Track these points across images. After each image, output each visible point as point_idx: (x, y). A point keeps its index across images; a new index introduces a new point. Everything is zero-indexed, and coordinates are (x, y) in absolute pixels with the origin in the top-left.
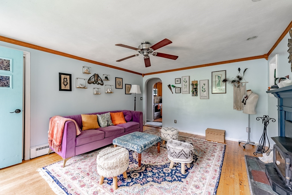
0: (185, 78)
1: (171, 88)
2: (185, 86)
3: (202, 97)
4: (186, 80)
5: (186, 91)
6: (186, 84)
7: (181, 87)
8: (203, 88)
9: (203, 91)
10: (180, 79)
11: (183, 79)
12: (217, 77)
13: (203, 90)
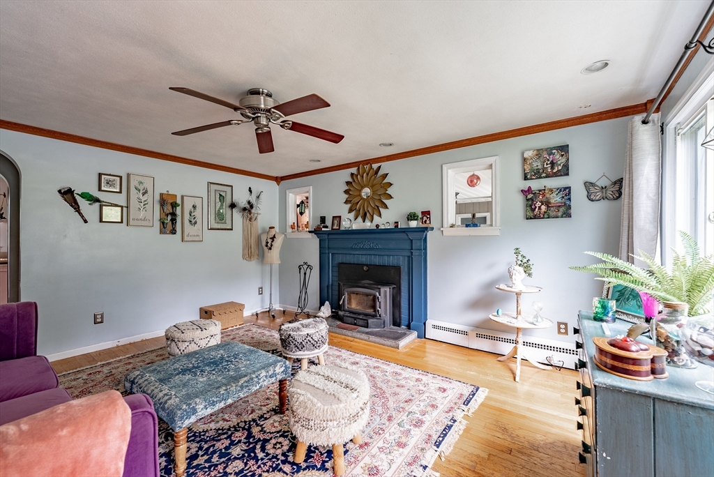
0: (140, 179)
1: (76, 203)
2: (142, 204)
3: (188, 236)
4: (145, 185)
5: (145, 219)
6: (143, 199)
7: (124, 204)
8: (192, 214)
9: (190, 221)
10: (121, 177)
11: (133, 183)
12: (218, 196)
13: (192, 220)
